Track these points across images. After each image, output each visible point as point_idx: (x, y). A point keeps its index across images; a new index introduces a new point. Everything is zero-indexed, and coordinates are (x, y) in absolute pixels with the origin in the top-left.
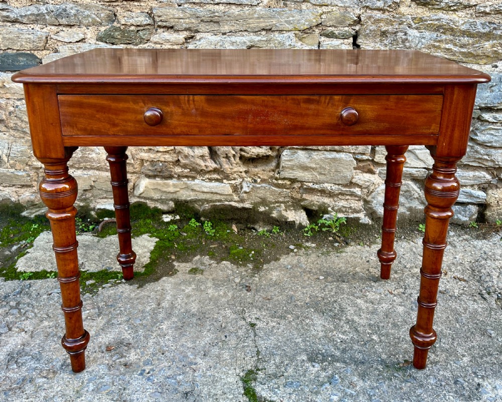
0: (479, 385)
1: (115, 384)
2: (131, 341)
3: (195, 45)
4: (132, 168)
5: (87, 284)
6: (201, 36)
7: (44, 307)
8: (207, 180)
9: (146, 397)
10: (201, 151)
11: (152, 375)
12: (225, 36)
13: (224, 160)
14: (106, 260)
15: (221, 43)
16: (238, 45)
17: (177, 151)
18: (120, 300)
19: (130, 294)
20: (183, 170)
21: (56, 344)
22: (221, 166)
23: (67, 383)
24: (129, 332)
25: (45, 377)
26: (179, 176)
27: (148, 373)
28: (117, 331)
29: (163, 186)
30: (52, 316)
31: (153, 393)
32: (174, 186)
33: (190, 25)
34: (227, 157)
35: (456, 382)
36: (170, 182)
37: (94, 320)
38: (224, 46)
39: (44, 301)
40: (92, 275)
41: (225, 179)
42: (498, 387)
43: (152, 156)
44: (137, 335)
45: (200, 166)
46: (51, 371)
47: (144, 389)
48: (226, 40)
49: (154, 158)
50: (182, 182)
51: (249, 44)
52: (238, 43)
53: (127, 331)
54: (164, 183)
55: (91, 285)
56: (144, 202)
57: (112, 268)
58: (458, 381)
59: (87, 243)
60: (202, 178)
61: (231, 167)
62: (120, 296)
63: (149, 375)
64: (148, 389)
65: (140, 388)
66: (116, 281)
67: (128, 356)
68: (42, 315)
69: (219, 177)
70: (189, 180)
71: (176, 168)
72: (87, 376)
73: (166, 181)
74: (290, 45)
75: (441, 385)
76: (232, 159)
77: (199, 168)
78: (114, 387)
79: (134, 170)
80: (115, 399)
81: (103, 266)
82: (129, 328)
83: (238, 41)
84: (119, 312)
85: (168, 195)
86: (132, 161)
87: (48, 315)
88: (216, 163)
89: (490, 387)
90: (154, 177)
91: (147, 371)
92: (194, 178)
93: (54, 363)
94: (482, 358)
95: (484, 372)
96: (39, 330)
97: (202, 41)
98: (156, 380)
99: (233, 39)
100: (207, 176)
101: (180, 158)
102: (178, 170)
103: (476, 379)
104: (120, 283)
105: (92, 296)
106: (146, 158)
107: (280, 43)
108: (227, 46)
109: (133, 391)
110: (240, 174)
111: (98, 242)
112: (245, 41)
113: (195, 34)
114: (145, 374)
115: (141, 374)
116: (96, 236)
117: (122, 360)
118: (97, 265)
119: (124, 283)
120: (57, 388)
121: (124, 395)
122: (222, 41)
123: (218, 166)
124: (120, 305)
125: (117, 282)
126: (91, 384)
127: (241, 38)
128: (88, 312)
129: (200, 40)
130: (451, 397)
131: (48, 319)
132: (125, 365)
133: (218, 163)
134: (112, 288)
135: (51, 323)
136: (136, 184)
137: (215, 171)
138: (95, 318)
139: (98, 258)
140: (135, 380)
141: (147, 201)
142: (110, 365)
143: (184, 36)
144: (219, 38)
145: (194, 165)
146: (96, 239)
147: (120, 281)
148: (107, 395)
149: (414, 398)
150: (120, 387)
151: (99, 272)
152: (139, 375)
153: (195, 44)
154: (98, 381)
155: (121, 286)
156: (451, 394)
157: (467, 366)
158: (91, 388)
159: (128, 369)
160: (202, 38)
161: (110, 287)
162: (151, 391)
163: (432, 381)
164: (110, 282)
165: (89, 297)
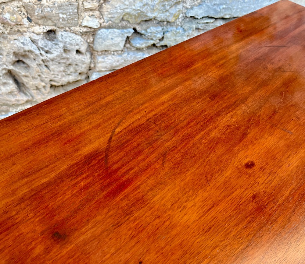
10: (8, 88)
13: (35, 91)
22: (32, 97)
34: (37, 88)
45: (10, 101)
60: (15, 111)
76: (43, 90)
77: (11, 103)
88: (25, 94)
92: (6, 112)
100: (20, 108)
123: (30, 98)
133: (29, 94)
137: (28, 102)
145: (4, 102)
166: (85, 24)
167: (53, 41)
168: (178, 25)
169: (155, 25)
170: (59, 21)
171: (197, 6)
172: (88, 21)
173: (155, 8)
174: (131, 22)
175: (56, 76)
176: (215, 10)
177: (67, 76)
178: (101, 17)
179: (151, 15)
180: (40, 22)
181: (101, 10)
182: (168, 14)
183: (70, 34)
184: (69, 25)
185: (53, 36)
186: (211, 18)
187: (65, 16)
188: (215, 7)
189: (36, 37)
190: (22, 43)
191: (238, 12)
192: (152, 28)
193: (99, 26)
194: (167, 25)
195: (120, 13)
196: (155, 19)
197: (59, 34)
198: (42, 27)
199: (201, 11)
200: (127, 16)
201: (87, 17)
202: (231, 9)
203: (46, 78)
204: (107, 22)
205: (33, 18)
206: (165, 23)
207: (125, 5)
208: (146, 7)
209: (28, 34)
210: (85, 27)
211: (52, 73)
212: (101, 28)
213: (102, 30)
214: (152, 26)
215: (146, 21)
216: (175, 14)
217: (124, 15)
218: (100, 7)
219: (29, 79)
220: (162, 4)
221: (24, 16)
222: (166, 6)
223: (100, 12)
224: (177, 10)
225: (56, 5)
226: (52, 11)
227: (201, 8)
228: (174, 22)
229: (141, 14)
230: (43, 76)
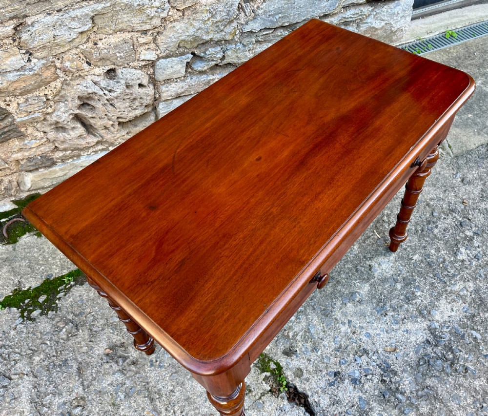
0: (370, 266)
1: (138, 384)
2: (123, 340)
3: (30, 33)
4: (9, 171)
5: (41, 302)
6: (33, 20)
7: (20, 343)
8: (93, 153)
9: (168, 382)
10: (77, 132)
11: (160, 362)
12: (61, 13)
13: (104, 131)
14: (39, 268)
15: (60, 22)
16: (80, 19)
17: (51, 140)
18: (84, 305)
19: (88, 295)
20: (64, 152)
21: (63, 374)
22: (102, 137)
23: (100, 402)
24: (116, 333)
25: (78, 406)
26: (62, 160)
27: (156, 361)
28: (105, 337)
29: (50, 174)
30: (36, 349)
31: (171, 376)
32: (61, 170)
33: (15, 13)
34: (106, 128)
35: (357, 271)
36: (56, 168)
37: (76, 335)
38: (64, 24)
39: (16, 338)
40: (38, 291)
41: (110, 146)
42: (381, 263)
43: (27, 154)
44: (124, 333)
45: (81, 145)
46: (79, 398)
47: (162, 376)
48: (64, 17)
49: (30, 155)
50: (69, 164)
51: (92, 14)
52: (80, 17)
53: (113, 333)
54: (50, 172)
55: (45, 301)
56: (36, 193)
57: (52, 275)
58: (358, 269)
59: (4, 256)
60: (86, 153)
61: (113, 135)
62: (82, 300)
63: (158, 363)
64: (165, 375)
65: (159, 377)
66: (65, 287)
67: (130, 355)
68: (25, 352)
69: (104, 147)
70: (74, 160)
71: (56, 153)
72: (111, 389)
73: (51, 169)
74: (139, 5)
75: (350, 276)
76: (112, 128)
77: (81, 147)
78: (139, 386)
79: (12, 171)
80: (146, 396)
81: (41, 276)
82: (113, 330)
83: (79, 15)
84: (92, 318)
85: (59, 179)
86: (7, 165)
87: (31, 350)
88: (95, 135)
89: (377, 265)
90: (37, 169)
91: (154, 360)
92: (79, 156)
93: (76, 391)
94: (364, 242)
95: (369, 255)
96: (36, 368)
97: (36, 26)
98: (165, 364)
99: (73, 14)
100: (91, 150)
101: (57, 145)
102: (59, 154)
103: (367, 262)
104: (71, 286)
105: (56, 312)
106: (21, 158)
107: (127, 5)
108: (67, 24)
109: (155, 382)
110: (123, 137)
111: (14, 249)
112: (87, 12)
113: (24, 20)
114: (154, 364)
115: (152, 365)
116: (7, 244)
117: (128, 361)
118: (35, 278)
119: (75, 285)
120: (95, 409)
121: (150, 388)
122: (60, 19)
123: (100, 139)
124: (88, 310)
125: (67, 287)
126: (119, 393)
127: (81, 10)
128: (64, 330)
129: (32, 25)
130: (358, 284)
131: (36, 354)
132: (133, 363)
133: (98, 135)
134: (67, 296)
135: (42, 356)
136: (19, 182)
137: (98, 143)
138: (76, 334)
139: (29, 269)
140: (151, 373)
141: (39, 191)
142: (121, 369)
143: (12, 27)
144: (55, 17)
145: (75, 146)
146: (10, 247)
147: (69, 286)
148: (138, 395)
149: (338, 294)
150: (144, 384)
151: (42, 285)
152: (151, 367)
153: (29, 31)
154: (123, 388)
155: (74, 289)
156: (357, 281)
157: (359, 253)
158: (122, 397)
159: (138, 366)
160: (34, 22)
161: (65, 295)
162: (168, 375)
163: (343, 276)
164: (60, 290)
165: (54, 315)
166: (142, 57)
167: (114, 79)
168: (237, 42)
169: (213, 46)
170: (117, 59)
171: (251, 20)
172: (145, 54)
173: (209, 31)
174: (188, 48)
175: (123, 113)
176: (271, 21)
177: (134, 111)
178: (157, 48)
179: (206, 38)
180: (99, 64)
181: (157, 42)
182: (223, 33)
183: (129, 70)
184: (127, 62)
185: (113, 74)
186: (270, 29)
187: (122, 54)
188: (271, 18)
189: (97, 79)
190: (85, 87)
191: (296, 18)
192: (210, 49)
193: (157, 57)
194: (226, 44)
195: (175, 41)
196: (211, 40)
197: (119, 71)
198: (101, 68)
199: (257, 25)
200: (183, 43)
201: (143, 51)
202: (288, 17)
203: (113, 116)
204: (164, 52)
205: (92, 62)
206: (223, 42)
207: (179, 33)
208: (200, 31)
209: (89, 77)
210: (143, 60)
211: (118, 110)
212: (159, 58)
213: (160, 61)
214: (211, 48)
215: (203, 43)
216: (231, 32)
217: (180, 43)
218: (155, 39)
219: (96, 120)
220: (215, 25)
221: (83, 62)
222: (220, 26)
223: (155, 43)
224: (232, 28)
225: (112, 46)
226: (109, 52)
227: (257, 22)
228: (232, 40)
229: (196, 39)
230: (110, 115)
